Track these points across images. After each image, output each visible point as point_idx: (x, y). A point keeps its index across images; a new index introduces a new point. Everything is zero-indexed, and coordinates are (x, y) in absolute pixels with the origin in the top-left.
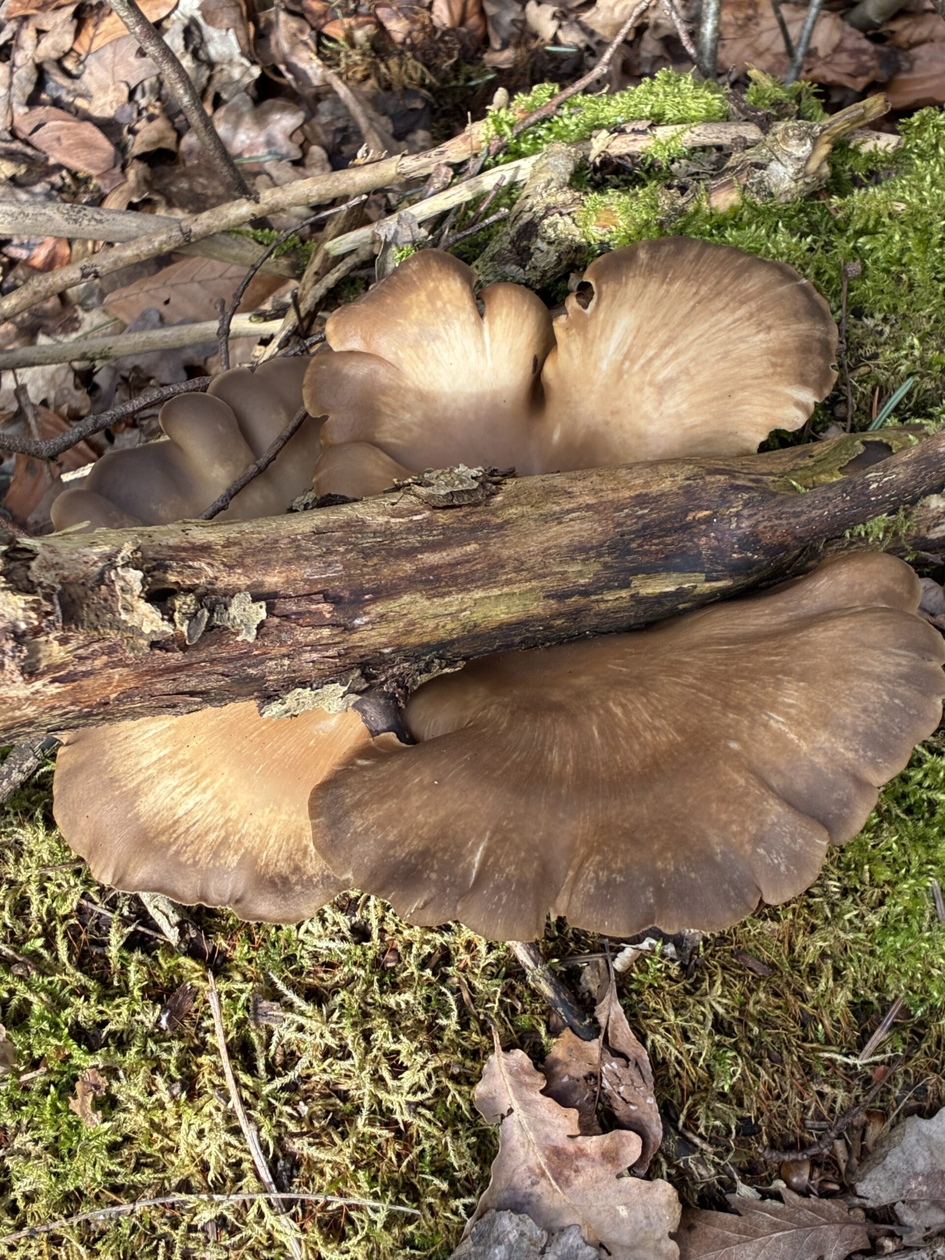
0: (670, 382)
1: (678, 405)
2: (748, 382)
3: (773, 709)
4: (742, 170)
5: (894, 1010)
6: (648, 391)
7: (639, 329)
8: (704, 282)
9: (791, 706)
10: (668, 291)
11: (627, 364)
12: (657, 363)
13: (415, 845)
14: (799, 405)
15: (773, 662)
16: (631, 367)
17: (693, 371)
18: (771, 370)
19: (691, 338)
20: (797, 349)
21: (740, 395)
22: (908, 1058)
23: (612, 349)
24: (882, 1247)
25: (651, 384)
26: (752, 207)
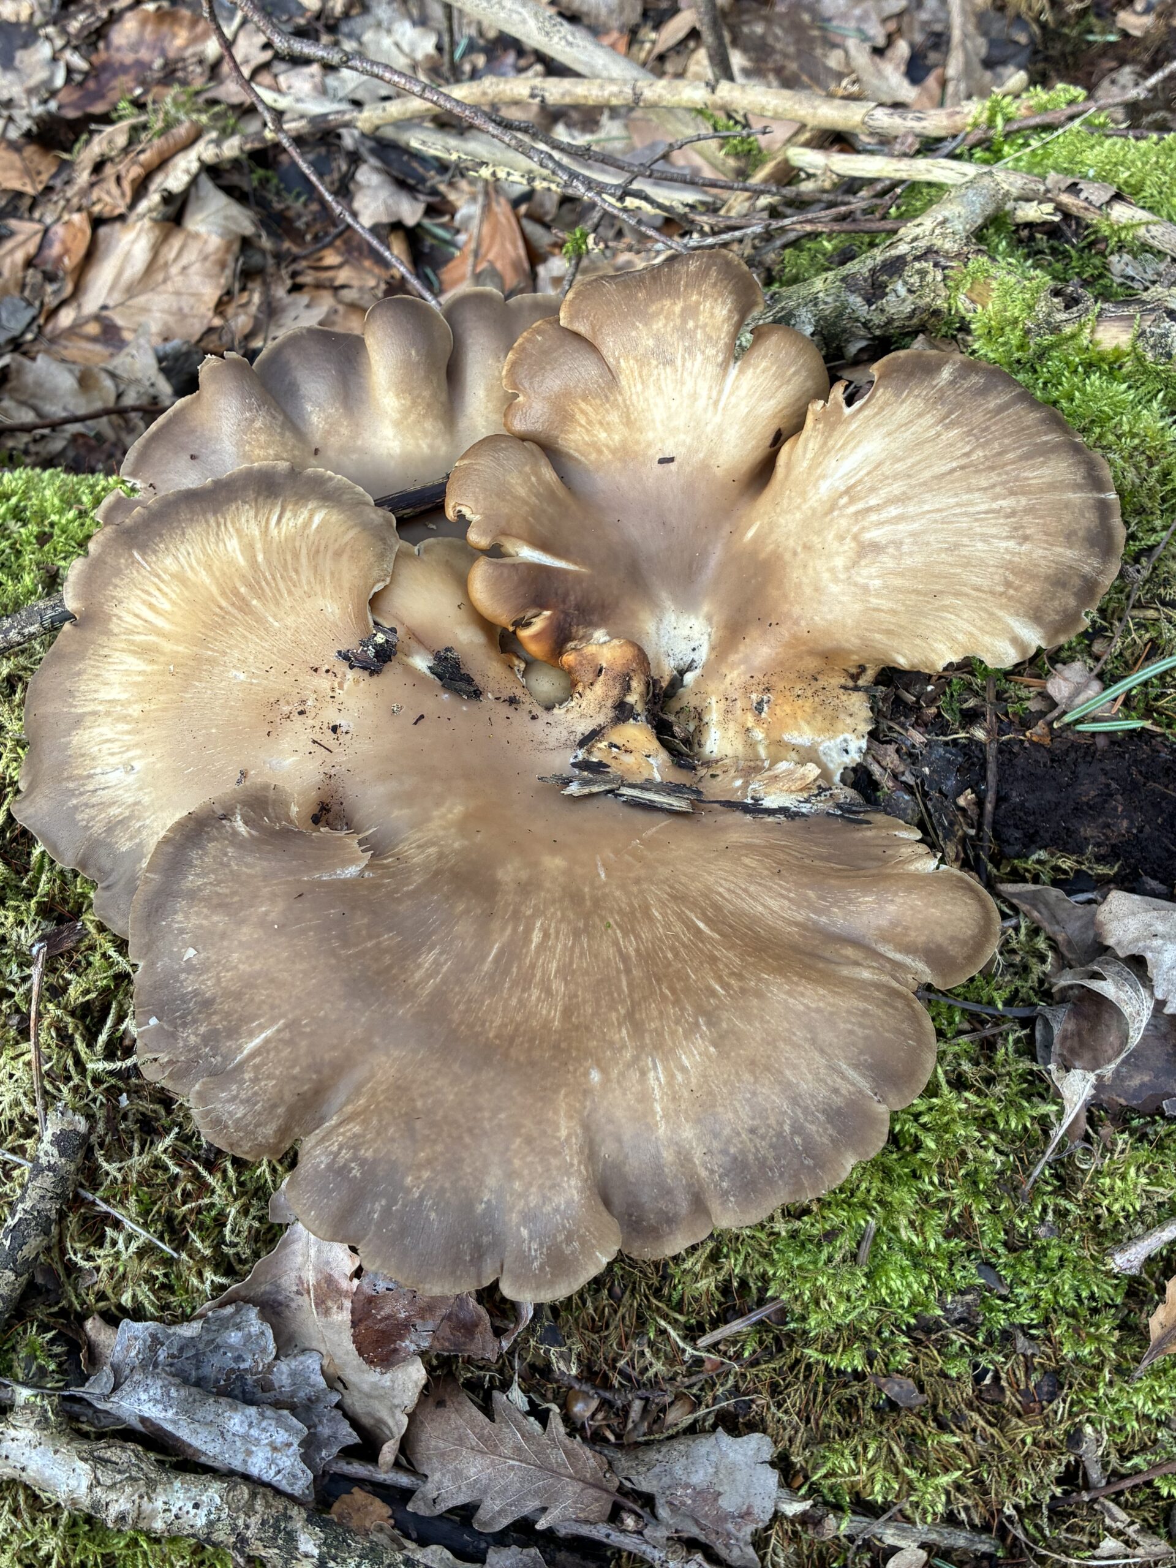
0: (876, 548)
1: (870, 577)
2: (966, 589)
3: (665, 1060)
4: (1153, 310)
5: (768, 1309)
6: (849, 545)
7: (879, 465)
8: (983, 446)
9: (683, 1069)
10: (938, 435)
11: (844, 500)
12: (874, 517)
13: (208, 985)
14: (1016, 641)
15: (713, 993)
16: (845, 506)
17: (905, 548)
18: (1001, 589)
19: (926, 507)
20: (1047, 578)
21: (948, 600)
22: (754, 1363)
23: (841, 472)
24: (622, 1522)
25: (855, 538)
26: (1140, 359)
